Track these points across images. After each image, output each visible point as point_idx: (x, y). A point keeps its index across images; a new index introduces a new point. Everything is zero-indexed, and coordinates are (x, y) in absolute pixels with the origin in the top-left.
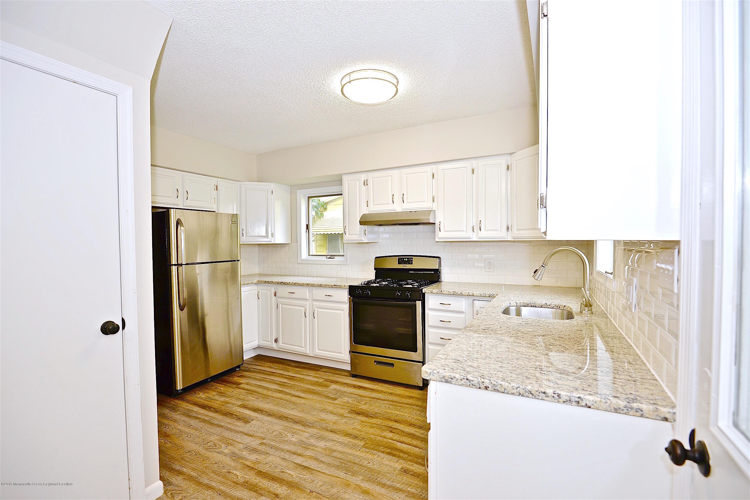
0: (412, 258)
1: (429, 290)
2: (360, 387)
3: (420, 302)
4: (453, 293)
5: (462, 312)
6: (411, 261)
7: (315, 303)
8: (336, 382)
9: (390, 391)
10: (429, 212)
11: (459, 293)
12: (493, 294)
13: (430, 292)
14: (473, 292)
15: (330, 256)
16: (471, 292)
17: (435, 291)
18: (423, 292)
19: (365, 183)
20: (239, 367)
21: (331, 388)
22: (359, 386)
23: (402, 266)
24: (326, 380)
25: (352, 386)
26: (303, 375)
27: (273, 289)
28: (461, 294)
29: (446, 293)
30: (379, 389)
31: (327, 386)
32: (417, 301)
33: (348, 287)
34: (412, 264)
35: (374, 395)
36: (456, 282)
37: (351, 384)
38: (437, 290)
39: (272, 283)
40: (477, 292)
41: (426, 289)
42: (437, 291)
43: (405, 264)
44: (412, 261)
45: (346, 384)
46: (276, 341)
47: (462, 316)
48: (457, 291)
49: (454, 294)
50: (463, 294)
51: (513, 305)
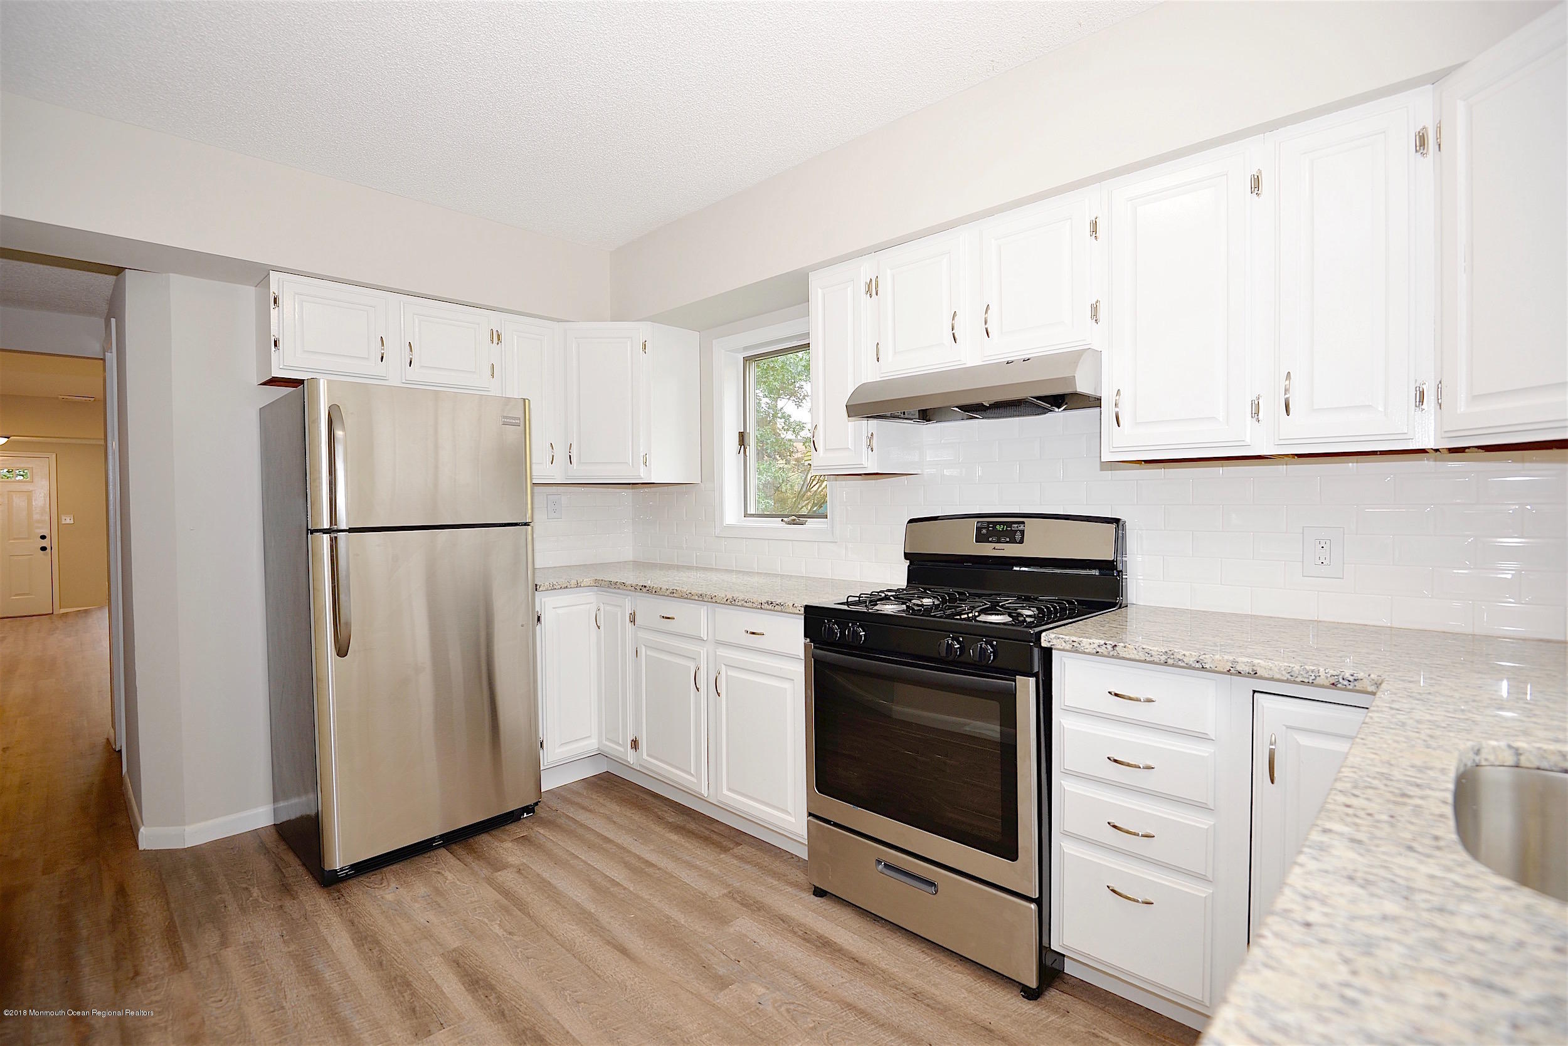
0: (1023, 523)
1: (1067, 638)
2: (824, 945)
3: (1032, 680)
4: (1163, 658)
5: (1202, 737)
6: (1018, 533)
7: (722, 652)
8: (755, 907)
9: (918, 983)
10: (1075, 357)
11: (1191, 661)
12: (1351, 679)
13: (1068, 647)
14: (1256, 661)
15: (794, 517)
16: (1245, 660)
17: (1090, 643)
18: (1044, 644)
19: (872, 288)
20: (529, 809)
21: (731, 930)
22: (820, 937)
23: (988, 549)
24: (731, 895)
25: (800, 933)
26: (677, 859)
27: (628, 604)
28: (1198, 665)
29: (1132, 656)
30: (883, 965)
31: (722, 920)
32: (1017, 677)
33: (803, 609)
34: (1021, 542)
35: (858, 990)
36: (1183, 612)
37: (799, 925)
38: (1097, 642)
39: (625, 588)
40: (1271, 664)
41: (1053, 636)
42: (1095, 646)
43: (999, 542)
44: (1022, 532)
45: (783, 919)
46: (635, 744)
47: (1202, 750)
48: (1179, 651)
49: (1169, 662)
50: (1207, 666)
51: (1492, 758)
